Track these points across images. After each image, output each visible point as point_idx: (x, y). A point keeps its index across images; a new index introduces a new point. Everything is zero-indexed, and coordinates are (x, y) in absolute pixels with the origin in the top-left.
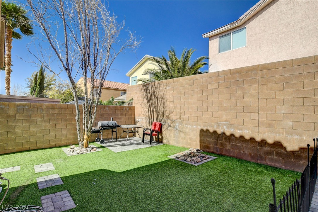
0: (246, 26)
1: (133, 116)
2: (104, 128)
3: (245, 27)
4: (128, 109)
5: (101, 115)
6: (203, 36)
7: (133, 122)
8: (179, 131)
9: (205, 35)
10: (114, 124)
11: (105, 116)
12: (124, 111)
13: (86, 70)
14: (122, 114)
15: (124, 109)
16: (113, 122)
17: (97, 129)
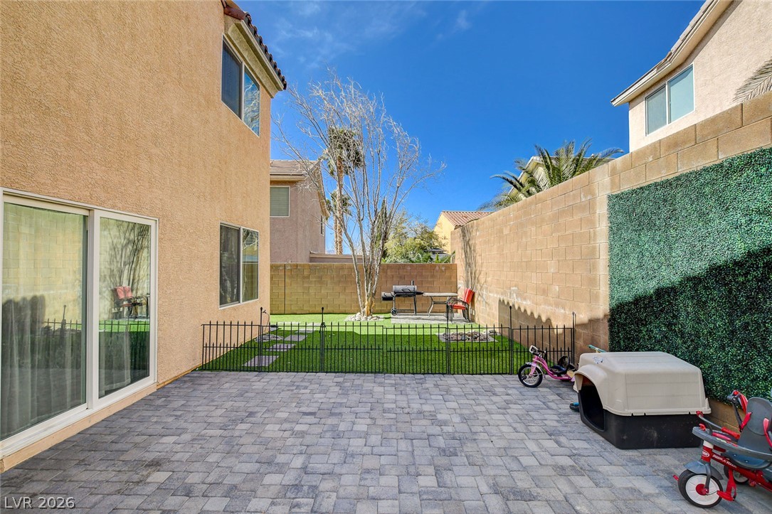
0: (693, 63)
1: (453, 280)
2: (398, 294)
3: (692, 67)
4: (443, 268)
5: (401, 277)
6: (613, 103)
7: (453, 288)
8: (486, 302)
9: (617, 100)
10: (412, 290)
11: (406, 279)
12: (437, 271)
13: (360, 224)
14: (433, 276)
15: (437, 268)
16: (411, 288)
17: (389, 295)
